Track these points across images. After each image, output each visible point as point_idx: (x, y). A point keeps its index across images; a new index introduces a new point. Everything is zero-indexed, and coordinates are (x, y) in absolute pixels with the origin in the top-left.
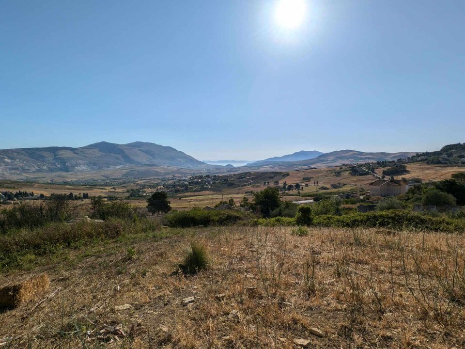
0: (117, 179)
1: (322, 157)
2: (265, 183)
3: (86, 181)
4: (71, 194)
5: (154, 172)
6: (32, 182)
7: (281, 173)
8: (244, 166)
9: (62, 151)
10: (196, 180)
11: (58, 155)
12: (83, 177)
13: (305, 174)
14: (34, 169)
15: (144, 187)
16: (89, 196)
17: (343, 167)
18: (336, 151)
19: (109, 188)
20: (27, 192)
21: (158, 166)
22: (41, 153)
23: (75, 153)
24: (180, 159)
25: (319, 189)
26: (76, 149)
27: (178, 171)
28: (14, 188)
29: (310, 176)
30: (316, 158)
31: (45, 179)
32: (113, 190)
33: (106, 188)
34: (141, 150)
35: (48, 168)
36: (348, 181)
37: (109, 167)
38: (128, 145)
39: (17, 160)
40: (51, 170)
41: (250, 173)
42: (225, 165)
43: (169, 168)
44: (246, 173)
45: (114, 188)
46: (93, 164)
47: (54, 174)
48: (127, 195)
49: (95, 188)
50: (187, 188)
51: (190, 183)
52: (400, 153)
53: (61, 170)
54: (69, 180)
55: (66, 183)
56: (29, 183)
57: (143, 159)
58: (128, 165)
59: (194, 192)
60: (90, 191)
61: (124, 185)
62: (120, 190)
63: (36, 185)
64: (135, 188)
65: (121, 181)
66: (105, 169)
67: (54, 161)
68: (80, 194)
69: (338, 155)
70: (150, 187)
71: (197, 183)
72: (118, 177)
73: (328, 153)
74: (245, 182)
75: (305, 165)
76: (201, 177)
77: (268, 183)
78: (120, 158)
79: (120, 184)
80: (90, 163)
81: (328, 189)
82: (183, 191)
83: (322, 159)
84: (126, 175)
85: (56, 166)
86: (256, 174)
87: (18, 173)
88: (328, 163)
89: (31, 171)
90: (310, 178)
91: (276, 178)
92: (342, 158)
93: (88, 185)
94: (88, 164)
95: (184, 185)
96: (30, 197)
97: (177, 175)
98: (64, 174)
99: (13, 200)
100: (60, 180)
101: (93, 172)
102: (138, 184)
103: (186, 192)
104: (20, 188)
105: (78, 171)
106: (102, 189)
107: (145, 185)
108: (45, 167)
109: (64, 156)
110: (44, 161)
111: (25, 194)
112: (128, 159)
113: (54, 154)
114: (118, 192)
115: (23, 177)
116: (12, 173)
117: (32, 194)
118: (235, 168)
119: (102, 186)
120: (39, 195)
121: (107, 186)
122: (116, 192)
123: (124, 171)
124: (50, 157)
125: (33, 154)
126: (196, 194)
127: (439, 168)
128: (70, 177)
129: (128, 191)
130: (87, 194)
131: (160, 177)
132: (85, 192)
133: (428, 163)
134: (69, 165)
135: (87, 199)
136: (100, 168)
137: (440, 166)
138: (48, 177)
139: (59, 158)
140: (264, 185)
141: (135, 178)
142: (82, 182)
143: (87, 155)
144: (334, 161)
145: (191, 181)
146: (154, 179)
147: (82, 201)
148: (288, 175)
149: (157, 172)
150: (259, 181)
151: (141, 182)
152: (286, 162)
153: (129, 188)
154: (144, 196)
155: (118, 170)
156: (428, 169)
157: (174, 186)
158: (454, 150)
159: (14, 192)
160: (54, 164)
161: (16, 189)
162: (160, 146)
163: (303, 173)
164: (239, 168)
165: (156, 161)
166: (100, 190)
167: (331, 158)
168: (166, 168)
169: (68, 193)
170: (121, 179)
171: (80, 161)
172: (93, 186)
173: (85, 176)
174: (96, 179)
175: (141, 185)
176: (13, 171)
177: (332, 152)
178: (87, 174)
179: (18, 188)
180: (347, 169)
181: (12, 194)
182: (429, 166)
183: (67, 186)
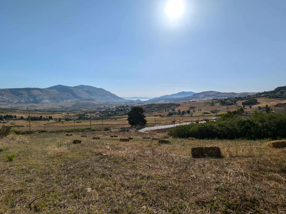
0: (69, 108)
1: (196, 95)
2: (166, 110)
3: (49, 109)
4: (41, 117)
5: (92, 104)
6: (15, 109)
7: (174, 104)
8: (147, 101)
9: (34, 90)
10: (120, 109)
11: (31, 93)
12: (46, 107)
13: (190, 104)
14: (16, 102)
15: (86, 113)
16: (53, 118)
17: (214, 101)
18: (204, 92)
19: (64, 114)
20: (12, 115)
21: (94, 100)
22: (21, 92)
23: (42, 92)
24: (108, 96)
25: (203, 113)
26: (42, 89)
27: (107, 103)
28: (3, 113)
29: (194, 106)
30: (192, 96)
31: (23, 108)
32: (67, 115)
33: (63, 113)
34: (83, 90)
35: (25, 101)
36: (220, 109)
37: (63, 101)
38: (75, 87)
39: (5, 96)
40: (26, 102)
41: (155, 104)
42: (135, 100)
43: (101, 101)
44: (152, 104)
45: (68, 113)
46: (53, 99)
47: (28, 105)
48: (77, 117)
49: (56, 113)
50: (115, 113)
51: (116, 110)
52: (242, 93)
53: (33, 102)
54: (38, 109)
55: (36, 110)
56: (13, 110)
57: (85, 96)
58: (75, 100)
59: (121, 115)
60: (53, 115)
61: (74, 112)
62: (72, 115)
63: (18, 111)
64: (81, 114)
65: (71, 109)
66: (61, 102)
67: (28, 97)
68: (47, 117)
69: (205, 94)
70: (90, 113)
71: (121, 110)
72: (70, 107)
73: (199, 93)
74: (153, 109)
75: (185, 100)
76: (123, 107)
77: (168, 110)
78: (71, 95)
79: (71, 111)
80: (51, 98)
81: (209, 114)
82: (113, 115)
83: (196, 96)
84: (74, 106)
85: (30, 100)
86: (159, 104)
87: (5, 104)
88: (199, 99)
89: (14, 103)
90: (194, 107)
91: (172, 107)
92: (208, 96)
93: (51, 111)
94: (50, 99)
95: (113, 112)
96: (14, 118)
97: (106, 106)
98: (35, 104)
99: (3, 120)
100: (33, 109)
101: (54, 103)
102: (83, 111)
103: (115, 116)
104: (7, 113)
105: (44, 103)
106: (60, 114)
107: (87, 112)
108: (23, 101)
109: (34, 94)
110: (22, 97)
111: (11, 117)
112: (75, 96)
113: (29, 92)
114: (71, 116)
115: (9, 107)
116: (2, 104)
117: (15, 117)
118: (142, 102)
119: (60, 112)
120: (20, 118)
121: (63, 112)
122: (69, 116)
123: (73, 103)
124: (26, 94)
125: (15, 92)
126: (121, 117)
127: (278, 100)
128: (39, 107)
129: (77, 115)
130: (51, 117)
131: (96, 107)
132: (50, 116)
133: (270, 98)
134: (38, 99)
135: (51, 120)
136: (58, 101)
137: (280, 100)
138: (25, 107)
139: (32, 95)
140: (166, 111)
141: (80, 108)
142: (47, 110)
143: (49, 93)
144: (203, 98)
145: (117, 109)
146: (92, 108)
147: (49, 121)
148: (179, 105)
149: (94, 104)
150: (161, 109)
151: (84, 110)
152: (174, 98)
153: (78, 113)
154: (88, 118)
155: (69, 103)
156: (272, 101)
157: (106, 112)
158: (283, 90)
159: (3, 115)
160: (28, 98)
161: (4, 113)
162: (95, 88)
163: (189, 104)
164: (145, 102)
165: (93, 97)
166: (59, 114)
167: (202, 96)
168: (99, 101)
169: (39, 116)
170: (71, 108)
171: (45, 97)
172: (54, 112)
173: (49, 106)
174: (55, 108)
175: (85, 112)
176: (2, 103)
177: (202, 92)
178: (49, 105)
179: (6, 113)
180: (217, 102)
181: (2, 117)
182: (272, 99)
183: (37, 112)
